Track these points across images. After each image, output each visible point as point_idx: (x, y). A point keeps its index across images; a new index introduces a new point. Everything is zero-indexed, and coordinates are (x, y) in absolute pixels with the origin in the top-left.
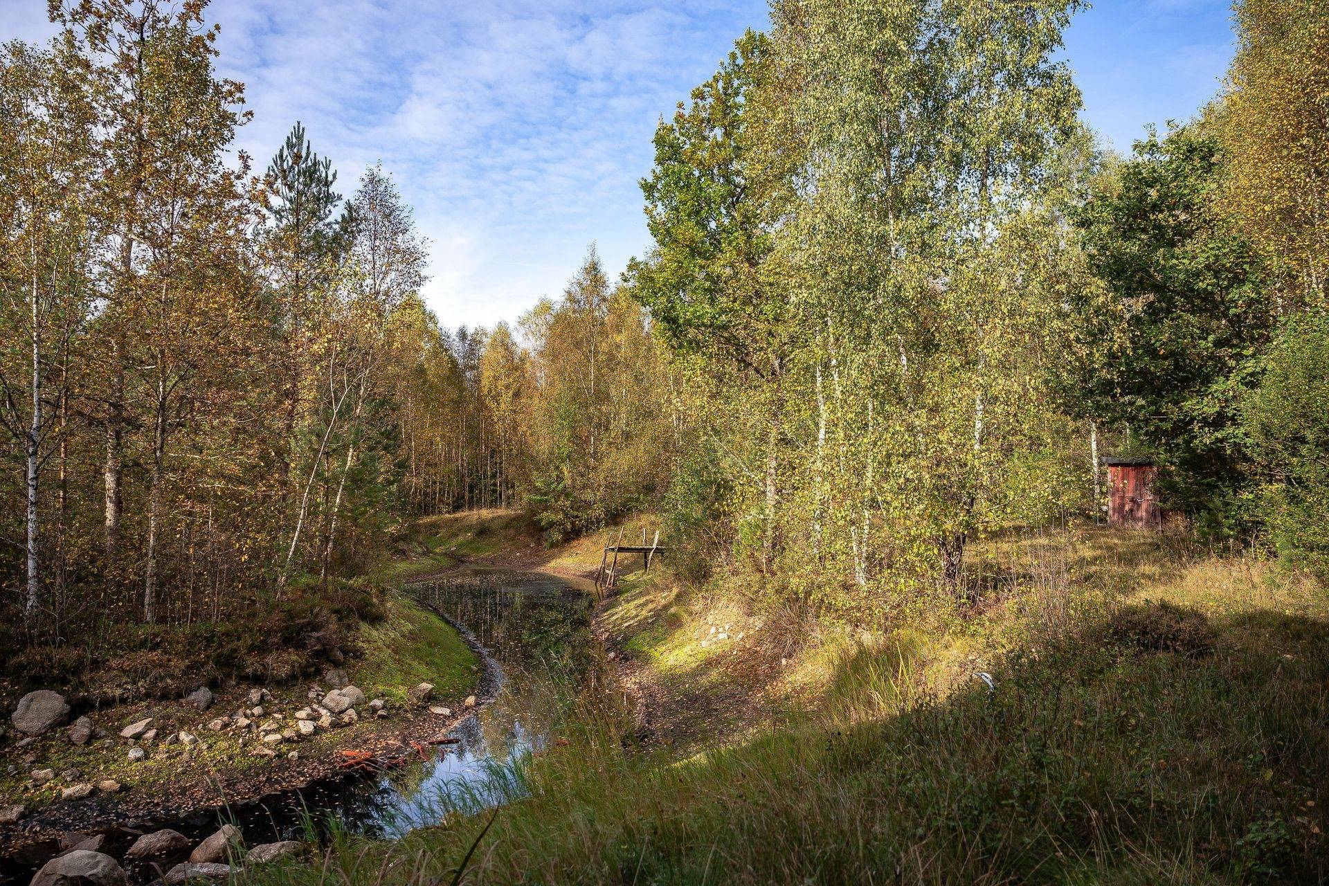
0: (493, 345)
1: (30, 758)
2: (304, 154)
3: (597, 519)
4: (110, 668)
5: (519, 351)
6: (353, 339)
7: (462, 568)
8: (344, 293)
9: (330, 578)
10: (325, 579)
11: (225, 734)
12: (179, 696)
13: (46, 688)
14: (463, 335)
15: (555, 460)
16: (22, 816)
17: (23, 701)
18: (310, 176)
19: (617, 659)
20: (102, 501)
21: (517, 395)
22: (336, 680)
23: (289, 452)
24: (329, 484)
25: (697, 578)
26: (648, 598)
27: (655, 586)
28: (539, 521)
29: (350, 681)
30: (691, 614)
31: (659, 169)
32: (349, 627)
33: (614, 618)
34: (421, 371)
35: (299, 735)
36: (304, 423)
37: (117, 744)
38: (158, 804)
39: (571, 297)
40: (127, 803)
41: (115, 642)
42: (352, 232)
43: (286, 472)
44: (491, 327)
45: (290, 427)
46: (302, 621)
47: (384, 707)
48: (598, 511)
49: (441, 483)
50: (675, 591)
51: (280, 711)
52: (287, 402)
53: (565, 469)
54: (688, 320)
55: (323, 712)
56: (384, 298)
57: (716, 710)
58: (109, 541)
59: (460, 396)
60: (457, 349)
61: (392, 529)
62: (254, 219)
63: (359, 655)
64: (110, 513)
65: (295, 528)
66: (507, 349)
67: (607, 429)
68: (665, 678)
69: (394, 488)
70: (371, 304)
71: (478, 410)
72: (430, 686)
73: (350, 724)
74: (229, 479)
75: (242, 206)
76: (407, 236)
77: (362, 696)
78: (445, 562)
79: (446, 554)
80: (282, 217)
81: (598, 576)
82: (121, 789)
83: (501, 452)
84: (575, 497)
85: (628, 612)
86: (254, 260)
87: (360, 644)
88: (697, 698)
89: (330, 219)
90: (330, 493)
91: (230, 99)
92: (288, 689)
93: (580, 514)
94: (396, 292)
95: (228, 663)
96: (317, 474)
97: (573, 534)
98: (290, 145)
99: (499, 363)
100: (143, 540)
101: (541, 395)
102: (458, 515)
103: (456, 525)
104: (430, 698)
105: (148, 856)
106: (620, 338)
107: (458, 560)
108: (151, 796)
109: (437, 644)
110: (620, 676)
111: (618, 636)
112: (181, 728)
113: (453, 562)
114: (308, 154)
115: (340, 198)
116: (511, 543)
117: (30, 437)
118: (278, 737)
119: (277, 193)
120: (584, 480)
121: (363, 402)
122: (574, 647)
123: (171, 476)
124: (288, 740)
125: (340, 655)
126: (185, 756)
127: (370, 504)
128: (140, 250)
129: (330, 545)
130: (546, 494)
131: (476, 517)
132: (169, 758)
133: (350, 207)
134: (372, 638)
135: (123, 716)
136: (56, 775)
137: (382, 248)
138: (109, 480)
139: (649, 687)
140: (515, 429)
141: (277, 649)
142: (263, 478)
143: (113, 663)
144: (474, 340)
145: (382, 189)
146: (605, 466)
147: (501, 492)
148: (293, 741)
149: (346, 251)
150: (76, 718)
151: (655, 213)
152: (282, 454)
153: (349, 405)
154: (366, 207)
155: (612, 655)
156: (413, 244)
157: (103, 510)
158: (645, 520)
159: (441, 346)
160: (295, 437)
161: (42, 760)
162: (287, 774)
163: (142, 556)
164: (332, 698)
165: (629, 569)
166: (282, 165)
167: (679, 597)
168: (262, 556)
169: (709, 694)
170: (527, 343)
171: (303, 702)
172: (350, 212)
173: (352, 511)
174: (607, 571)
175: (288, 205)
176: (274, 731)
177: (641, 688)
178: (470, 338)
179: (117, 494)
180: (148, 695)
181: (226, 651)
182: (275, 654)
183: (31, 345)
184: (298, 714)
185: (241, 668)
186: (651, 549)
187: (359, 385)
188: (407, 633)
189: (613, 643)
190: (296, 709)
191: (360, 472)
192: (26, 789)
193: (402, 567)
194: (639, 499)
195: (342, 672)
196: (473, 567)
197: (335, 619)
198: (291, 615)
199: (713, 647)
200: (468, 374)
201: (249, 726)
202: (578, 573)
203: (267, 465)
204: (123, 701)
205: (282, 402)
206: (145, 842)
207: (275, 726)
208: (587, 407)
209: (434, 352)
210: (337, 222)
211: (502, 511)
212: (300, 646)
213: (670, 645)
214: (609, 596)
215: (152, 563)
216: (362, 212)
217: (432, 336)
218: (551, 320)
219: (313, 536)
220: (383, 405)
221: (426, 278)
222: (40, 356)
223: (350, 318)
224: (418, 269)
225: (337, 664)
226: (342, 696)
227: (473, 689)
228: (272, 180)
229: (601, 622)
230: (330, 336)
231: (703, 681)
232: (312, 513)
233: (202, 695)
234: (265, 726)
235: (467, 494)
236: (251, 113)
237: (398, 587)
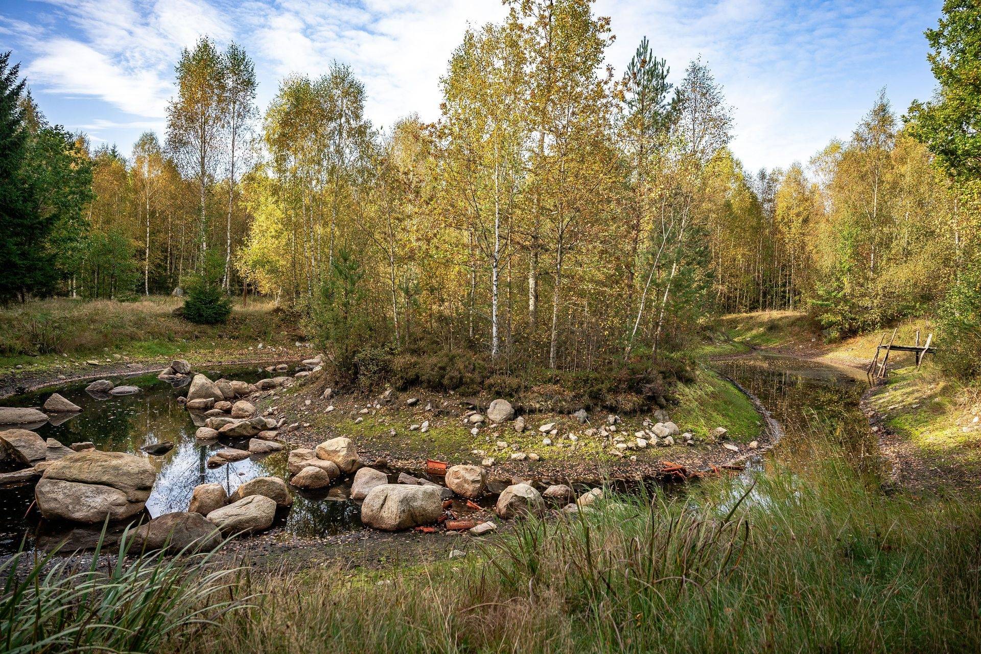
0: (787, 182)
1: (496, 434)
2: (648, 59)
3: (873, 322)
4: (533, 392)
5: (809, 185)
6: (679, 187)
7: (754, 354)
8: (673, 155)
9: (658, 351)
10: (655, 351)
11: (594, 439)
12: (569, 413)
13: (503, 398)
14: (763, 176)
15: (835, 273)
16: (494, 464)
17: (492, 404)
18: (652, 74)
19: (880, 433)
20: (527, 295)
21: (806, 221)
22: (661, 417)
23: (634, 266)
24: (659, 287)
25: (966, 375)
26: (914, 388)
27: (922, 379)
28: (820, 321)
29: (670, 419)
30: (955, 404)
31: (946, 18)
32: (670, 384)
33: (881, 401)
34: (728, 205)
35: (637, 447)
36: (642, 247)
37: (537, 435)
38: (558, 471)
39: (859, 137)
40: (543, 467)
41: (535, 378)
42: (679, 110)
43: (632, 279)
44: (786, 167)
45: (635, 249)
46: (640, 376)
47: (692, 439)
48: (875, 315)
49: (741, 290)
50: (942, 384)
51: (626, 431)
52: (634, 232)
53: (845, 280)
54: (967, 151)
55: (652, 435)
56: (700, 155)
57: (969, 482)
58: (532, 319)
59: (758, 223)
60: (757, 187)
61: (701, 321)
62: (614, 110)
63: (676, 403)
64: (532, 302)
65: (637, 317)
66: (799, 184)
67: (888, 247)
68: (922, 452)
69: (704, 292)
70: (691, 162)
71: (773, 233)
72: (724, 430)
73: (669, 445)
74: (598, 283)
75: (607, 102)
76: (719, 107)
77: (677, 429)
78: (741, 348)
79: (742, 342)
80: (632, 105)
81: (871, 368)
82: (539, 460)
83: (791, 266)
84: (854, 304)
85: (893, 397)
86: (614, 138)
87: (677, 396)
88: (951, 471)
89: (665, 102)
90: (660, 294)
91: (601, 30)
92: (631, 418)
93: (857, 317)
94: (709, 150)
95: (596, 396)
96: (652, 281)
97: (849, 333)
98: (639, 54)
99: (791, 196)
100: (550, 319)
101: (828, 220)
102: (753, 314)
103: (751, 322)
104: (724, 438)
105: (554, 497)
106: (905, 169)
107: (751, 347)
108: (555, 466)
109: (731, 403)
110: (881, 445)
111: (882, 415)
112: (570, 431)
113: (747, 349)
114: (651, 58)
115: (671, 86)
116: (795, 337)
117: (494, 257)
118: (625, 446)
119: (629, 90)
120: (862, 290)
121: (684, 231)
122: (846, 424)
123: (565, 281)
124: (631, 449)
125: (663, 401)
126: (573, 448)
127: (687, 302)
128: (550, 139)
129: (659, 328)
130: (827, 300)
131: (768, 316)
132: (564, 447)
133: (678, 92)
134: (686, 393)
135: (539, 420)
136: (508, 446)
137: (700, 118)
138: (531, 282)
139: (906, 457)
140: (803, 248)
141: (625, 392)
142: (617, 283)
143: (535, 389)
144: (772, 179)
145: (700, 75)
146: (884, 277)
147: (789, 298)
148: (634, 450)
149: (675, 124)
150: (517, 417)
151: (938, 59)
152: (629, 267)
153: (674, 233)
154: (690, 90)
155: (875, 429)
156: (722, 112)
157: (527, 302)
158: (920, 324)
159: (745, 185)
160: (638, 256)
161: (501, 437)
162: (629, 469)
163: (549, 329)
164: (658, 427)
165: (900, 364)
166: (633, 70)
167: (945, 391)
168: (617, 333)
169: (963, 469)
170: (816, 178)
171: (639, 427)
172: (678, 96)
173: (674, 306)
174: (879, 365)
175: (636, 96)
176: (622, 442)
177: (899, 456)
178: (768, 177)
179: (535, 291)
180: (553, 410)
181: (595, 389)
182: (623, 395)
183: (494, 204)
184: (637, 434)
185: (603, 401)
186: (923, 349)
187: (681, 219)
188: (709, 393)
189: (876, 419)
190: (635, 431)
191: (680, 279)
192: (495, 450)
193: (708, 349)
194: (914, 306)
195: (664, 412)
196: (763, 353)
197: (661, 377)
198: (633, 372)
199: (974, 433)
200: (766, 206)
201: (607, 436)
202: (852, 365)
203: (620, 275)
204: (540, 411)
205: (630, 233)
206: (552, 489)
207: (623, 439)
208: (869, 229)
209: (739, 190)
210: (669, 104)
211: (790, 313)
212: (639, 392)
213: (931, 427)
214: (880, 384)
215: (554, 333)
216: (686, 95)
217: (737, 178)
218: (839, 157)
219: (649, 322)
220: (698, 232)
221: (732, 137)
222: (500, 210)
223: (676, 172)
224: (726, 131)
225: (662, 407)
226: (664, 428)
227: (756, 437)
228: (626, 81)
229: (869, 403)
230: (662, 187)
231: (960, 458)
232: (648, 307)
233: (581, 414)
234: (617, 438)
235: (761, 298)
236: (614, 37)
237: (705, 362)
